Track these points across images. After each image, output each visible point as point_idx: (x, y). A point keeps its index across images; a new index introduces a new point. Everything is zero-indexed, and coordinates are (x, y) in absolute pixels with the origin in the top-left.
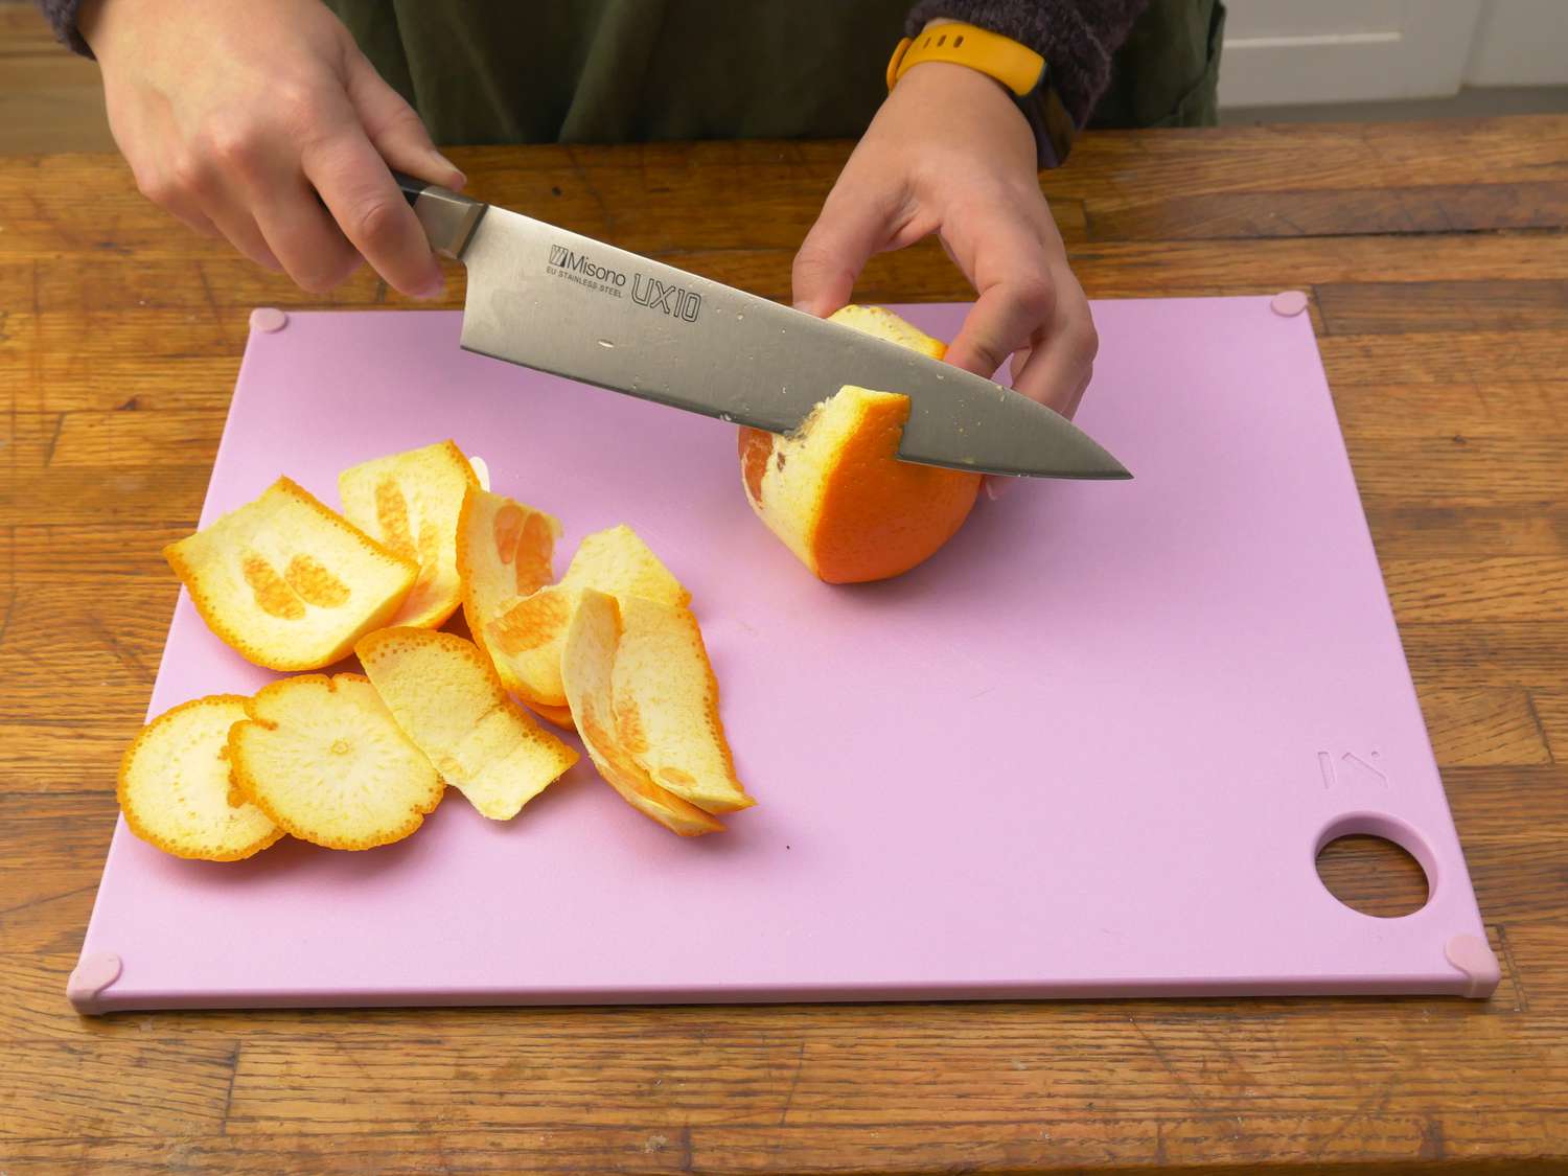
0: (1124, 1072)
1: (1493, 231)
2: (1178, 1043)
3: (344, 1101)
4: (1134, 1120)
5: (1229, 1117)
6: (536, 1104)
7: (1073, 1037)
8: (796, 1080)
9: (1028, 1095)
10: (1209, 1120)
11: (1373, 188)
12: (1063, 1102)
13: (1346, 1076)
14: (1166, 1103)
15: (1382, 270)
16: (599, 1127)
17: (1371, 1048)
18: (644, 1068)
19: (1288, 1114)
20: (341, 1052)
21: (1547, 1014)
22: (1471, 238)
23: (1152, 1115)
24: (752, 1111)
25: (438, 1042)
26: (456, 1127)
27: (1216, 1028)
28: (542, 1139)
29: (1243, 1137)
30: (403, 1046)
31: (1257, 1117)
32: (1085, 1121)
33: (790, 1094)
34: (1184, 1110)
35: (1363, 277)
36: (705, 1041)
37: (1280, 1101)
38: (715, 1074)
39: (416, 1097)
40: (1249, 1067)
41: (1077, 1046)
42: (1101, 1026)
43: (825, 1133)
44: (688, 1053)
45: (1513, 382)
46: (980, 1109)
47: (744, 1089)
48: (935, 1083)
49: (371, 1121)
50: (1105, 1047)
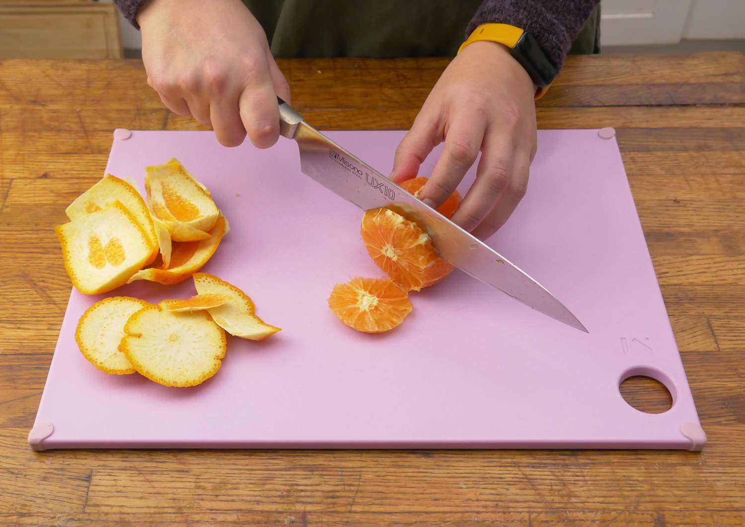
0: (513, 490)
1: (694, 105)
2: (538, 477)
3: (142, 498)
4: (518, 512)
5: (562, 511)
6: (233, 501)
7: (489, 473)
8: (357, 491)
9: (468, 500)
10: (553, 513)
11: (637, 84)
12: (484, 503)
13: (619, 493)
14: (533, 504)
15: (641, 122)
16: (263, 512)
17: (630, 480)
18: (285, 485)
19: (591, 510)
20: (141, 475)
21: (715, 466)
22: (684, 108)
23: (526, 510)
24: (336, 505)
25: (187, 471)
26: (196, 511)
27: (557, 470)
28: (236, 517)
29: (570, 521)
30: (170, 473)
31: (576, 512)
32: (494, 512)
33: (354, 498)
34: (541, 508)
35: (633, 125)
36: (314, 473)
37: (587, 504)
38: (318, 488)
39: (175, 496)
40: (573, 488)
41: (491, 478)
42: (502, 468)
43: (371, 516)
44: (306, 478)
45: (703, 175)
46: (444, 506)
47: (332, 496)
48: (423, 494)
49: (155, 507)
50: (504, 478)
